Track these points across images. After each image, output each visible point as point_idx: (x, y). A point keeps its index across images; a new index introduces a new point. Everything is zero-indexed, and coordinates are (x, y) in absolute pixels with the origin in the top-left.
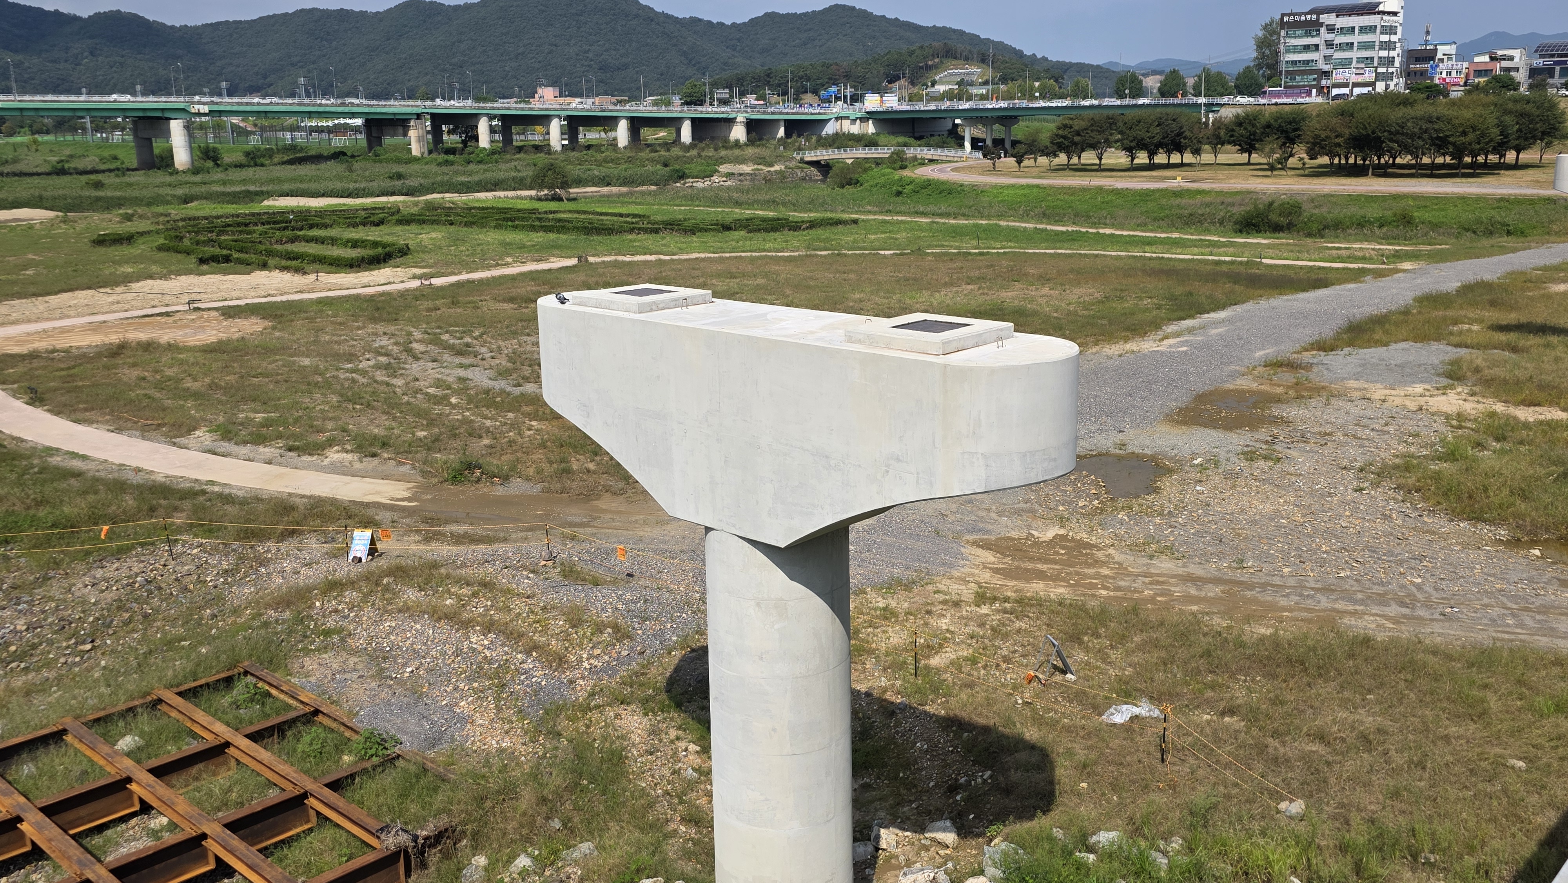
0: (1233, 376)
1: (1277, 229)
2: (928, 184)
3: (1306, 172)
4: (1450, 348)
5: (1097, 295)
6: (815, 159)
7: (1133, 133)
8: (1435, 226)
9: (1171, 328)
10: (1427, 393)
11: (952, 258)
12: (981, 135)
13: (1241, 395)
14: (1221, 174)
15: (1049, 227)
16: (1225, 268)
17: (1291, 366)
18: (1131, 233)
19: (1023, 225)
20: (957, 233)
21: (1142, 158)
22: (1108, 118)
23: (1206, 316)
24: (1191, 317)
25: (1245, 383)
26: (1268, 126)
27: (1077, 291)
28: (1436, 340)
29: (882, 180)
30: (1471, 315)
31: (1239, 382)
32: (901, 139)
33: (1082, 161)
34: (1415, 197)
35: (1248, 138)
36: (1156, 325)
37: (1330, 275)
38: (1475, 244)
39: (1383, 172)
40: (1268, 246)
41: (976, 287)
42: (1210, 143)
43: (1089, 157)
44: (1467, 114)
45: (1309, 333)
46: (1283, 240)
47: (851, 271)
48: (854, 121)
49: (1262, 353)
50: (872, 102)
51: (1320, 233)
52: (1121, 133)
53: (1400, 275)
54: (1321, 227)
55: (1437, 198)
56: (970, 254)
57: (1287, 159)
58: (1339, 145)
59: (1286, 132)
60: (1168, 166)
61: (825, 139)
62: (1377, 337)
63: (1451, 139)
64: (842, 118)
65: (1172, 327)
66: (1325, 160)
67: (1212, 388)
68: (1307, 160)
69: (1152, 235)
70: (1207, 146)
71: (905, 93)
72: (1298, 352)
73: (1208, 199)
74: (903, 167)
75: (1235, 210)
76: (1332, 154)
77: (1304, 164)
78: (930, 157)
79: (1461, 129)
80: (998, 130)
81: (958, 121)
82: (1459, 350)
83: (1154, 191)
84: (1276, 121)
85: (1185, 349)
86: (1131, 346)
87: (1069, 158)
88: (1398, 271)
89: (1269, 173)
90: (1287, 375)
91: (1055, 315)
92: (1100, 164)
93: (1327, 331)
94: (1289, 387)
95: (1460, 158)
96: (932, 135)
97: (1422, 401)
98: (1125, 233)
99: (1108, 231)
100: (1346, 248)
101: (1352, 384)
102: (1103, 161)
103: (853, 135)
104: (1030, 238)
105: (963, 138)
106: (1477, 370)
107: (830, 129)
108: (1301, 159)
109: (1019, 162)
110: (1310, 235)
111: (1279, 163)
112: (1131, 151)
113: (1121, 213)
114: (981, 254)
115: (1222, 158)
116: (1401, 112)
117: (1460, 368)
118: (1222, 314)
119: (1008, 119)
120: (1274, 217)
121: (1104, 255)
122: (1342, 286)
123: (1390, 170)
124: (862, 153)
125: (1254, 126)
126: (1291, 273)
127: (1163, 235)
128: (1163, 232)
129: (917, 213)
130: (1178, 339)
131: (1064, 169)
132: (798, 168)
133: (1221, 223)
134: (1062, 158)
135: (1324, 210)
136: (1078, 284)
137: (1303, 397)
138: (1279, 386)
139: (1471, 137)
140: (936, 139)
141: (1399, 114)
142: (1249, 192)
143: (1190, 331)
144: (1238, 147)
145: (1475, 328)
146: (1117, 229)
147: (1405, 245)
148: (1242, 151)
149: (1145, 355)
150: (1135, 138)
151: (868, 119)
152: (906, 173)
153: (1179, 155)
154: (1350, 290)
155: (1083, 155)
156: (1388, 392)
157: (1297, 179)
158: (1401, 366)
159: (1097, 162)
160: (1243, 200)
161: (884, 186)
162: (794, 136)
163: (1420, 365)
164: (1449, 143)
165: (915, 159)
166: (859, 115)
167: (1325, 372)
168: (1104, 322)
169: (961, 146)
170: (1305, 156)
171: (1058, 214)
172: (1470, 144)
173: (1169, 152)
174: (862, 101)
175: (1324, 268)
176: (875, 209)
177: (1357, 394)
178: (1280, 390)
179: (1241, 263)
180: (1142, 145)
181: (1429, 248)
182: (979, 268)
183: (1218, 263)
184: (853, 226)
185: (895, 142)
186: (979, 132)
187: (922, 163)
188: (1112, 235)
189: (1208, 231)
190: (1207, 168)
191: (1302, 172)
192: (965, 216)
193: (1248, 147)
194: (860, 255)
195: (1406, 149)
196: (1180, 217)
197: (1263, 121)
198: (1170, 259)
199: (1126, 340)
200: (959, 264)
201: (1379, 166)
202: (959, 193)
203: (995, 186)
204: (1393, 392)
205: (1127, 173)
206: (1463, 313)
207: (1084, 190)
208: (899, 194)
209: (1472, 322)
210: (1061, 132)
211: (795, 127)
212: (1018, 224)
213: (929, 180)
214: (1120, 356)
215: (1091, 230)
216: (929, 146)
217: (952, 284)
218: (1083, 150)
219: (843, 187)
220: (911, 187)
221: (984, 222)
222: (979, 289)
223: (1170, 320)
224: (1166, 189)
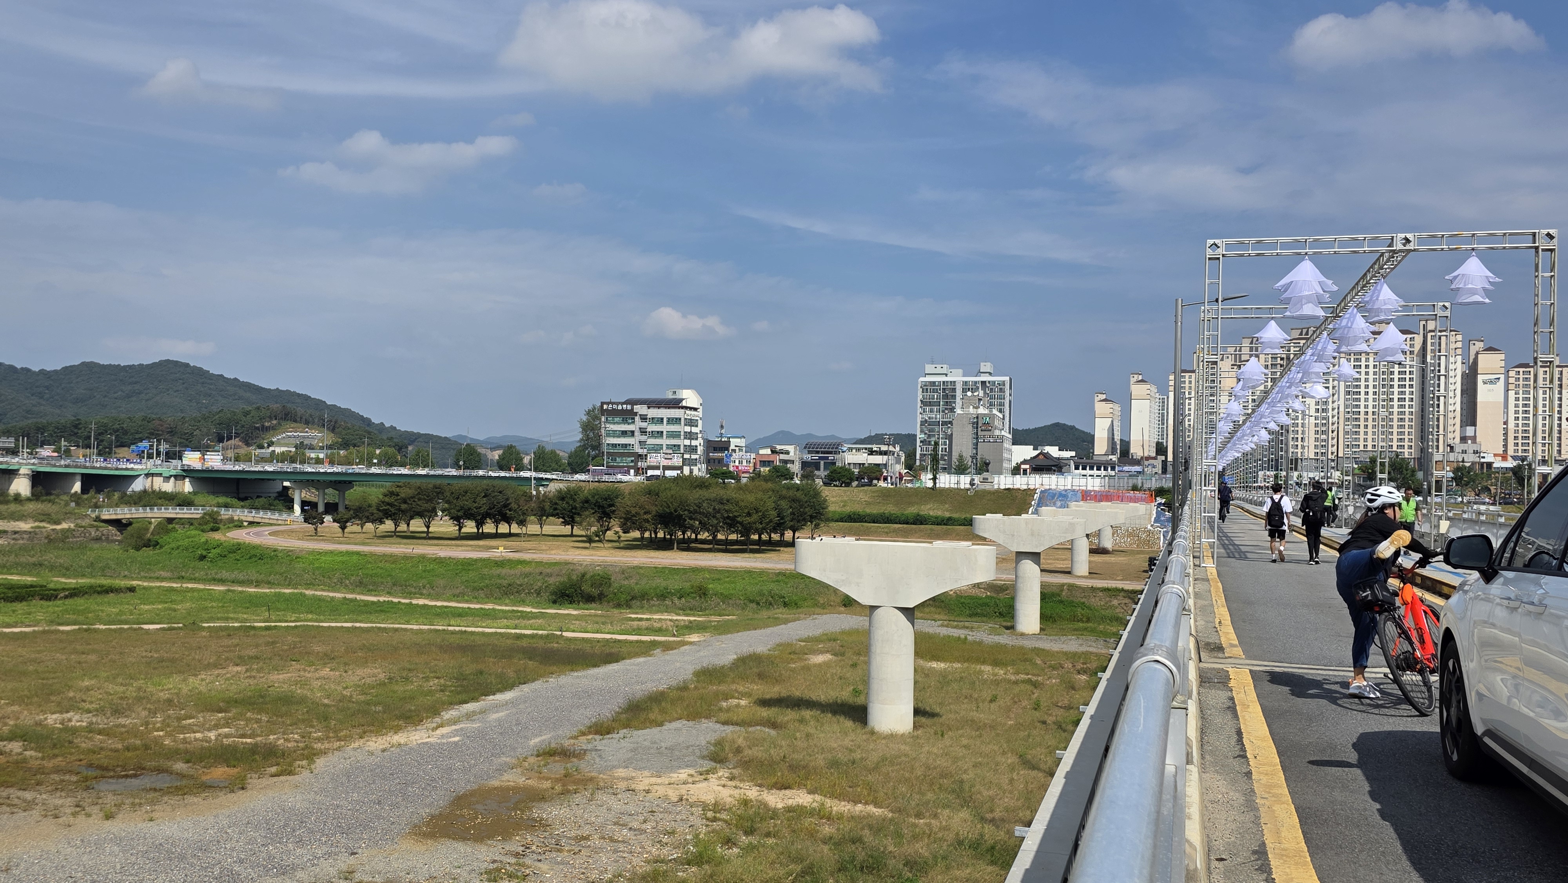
0: (501, 770)
1: (589, 599)
2: (237, 548)
3: (622, 545)
4: (718, 725)
5: (382, 676)
6: (114, 517)
7: (460, 503)
8: (725, 598)
9: (447, 715)
10: (690, 780)
11: (230, 632)
12: (314, 499)
13: (503, 793)
14: (544, 544)
15: (359, 597)
16: (524, 643)
17: (564, 754)
18: (445, 604)
19: (331, 594)
20: (253, 603)
21: (470, 527)
22: (435, 487)
23: (491, 697)
24: (474, 699)
25: (514, 778)
26: (587, 501)
27: (360, 672)
28: (706, 718)
29: (186, 542)
30: (741, 689)
31: (506, 777)
32: (222, 500)
33: (411, 529)
34: (711, 570)
35: (570, 511)
36: (434, 711)
37: (624, 649)
38: (756, 616)
39: (686, 546)
40: (577, 618)
41: (244, 668)
42: (534, 515)
43: (417, 525)
44: (751, 498)
45: (587, 715)
46: (594, 611)
47: (93, 651)
48: (167, 479)
49: (537, 740)
50: (192, 459)
51: (627, 604)
52: (448, 502)
53: (686, 647)
54: (629, 598)
55: (728, 571)
56: (254, 628)
57: (604, 532)
58: (647, 521)
59: (603, 507)
60: (496, 536)
61: (131, 496)
62: (652, 716)
63: (739, 519)
64: (153, 475)
65: (451, 712)
66: (636, 534)
67: (475, 787)
68: (621, 534)
69: (466, 605)
70: (533, 518)
71: (230, 454)
72: (576, 738)
73: (527, 569)
74: (215, 529)
75: (551, 580)
76: (642, 530)
77: (619, 537)
78: (251, 519)
79: (746, 511)
80: (332, 495)
81: (286, 484)
82: (726, 727)
83: (476, 560)
84: (593, 497)
85: (457, 739)
86: (399, 738)
87: (396, 525)
88: (684, 643)
89: (587, 545)
90: (558, 765)
91: (326, 701)
92: (428, 532)
93: (607, 711)
94: (557, 780)
95: (748, 536)
96: (258, 497)
97: (683, 790)
98: (439, 604)
99: (421, 602)
100: (647, 619)
101: (621, 772)
102: (430, 530)
103: (165, 493)
104: (334, 609)
105: (292, 501)
106: (738, 750)
107: (138, 486)
108: (617, 533)
109: (343, 528)
110: (618, 606)
111: (597, 536)
112: (457, 519)
113: (442, 582)
114: (267, 628)
115: (548, 529)
116: (698, 494)
117: (723, 750)
118: (508, 695)
119: (342, 483)
120: (586, 588)
121: (406, 630)
122: (632, 661)
123: (693, 545)
124: (171, 512)
125: (574, 500)
126: (587, 647)
127: (478, 606)
128: (478, 603)
129: (214, 580)
130: (454, 727)
131: (392, 536)
132: (92, 526)
133: (538, 593)
134: (389, 525)
135: (633, 581)
136: (364, 663)
137: (568, 791)
138: (547, 779)
139: (755, 517)
140: (262, 500)
141: (695, 496)
142: (567, 563)
143: (469, 716)
144: (561, 520)
145: (743, 702)
146: (432, 600)
147: (699, 616)
148: (565, 523)
149: (411, 749)
150: (462, 508)
151: (184, 477)
152: (217, 536)
153: (507, 525)
154: (638, 664)
155: (412, 522)
156: (654, 780)
157: (613, 551)
158: (671, 749)
159: (425, 530)
160: (561, 570)
161: (187, 549)
162: (92, 492)
163: (688, 747)
164: (738, 522)
165: (231, 520)
166: (174, 472)
167: (597, 760)
168: (379, 708)
169: (291, 508)
170: (618, 529)
171: (374, 584)
172: (755, 523)
173: (497, 523)
174: (180, 458)
175: (619, 641)
176: (169, 574)
177: (622, 785)
178: (547, 784)
179: (541, 636)
180: (469, 516)
181: (718, 618)
182: (257, 646)
183: (519, 637)
184: (129, 594)
185: (215, 502)
186: (309, 495)
187: (239, 525)
188: (425, 606)
189: (523, 602)
190: (533, 538)
191: (617, 544)
192: (270, 584)
193: (570, 519)
194: (115, 630)
195: (704, 527)
196: (499, 587)
197: (582, 496)
198: (472, 633)
199: (397, 729)
200: (235, 641)
201: (683, 541)
202: (271, 558)
203: (312, 552)
204: (659, 780)
205: (453, 542)
206: (734, 687)
207: (406, 558)
208: (202, 558)
209: (742, 695)
210: (387, 499)
211: (92, 482)
212: (325, 594)
213: (239, 544)
214: (384, 751)
215: (403, 601)
216: (252, 507)
217: (216, 666)
218: (412, 518)
219: (138, 549)
220: (217, 551)
221: (287, 591)
222: (247, 671)
223: (451, 704)
224: (489, 559)
